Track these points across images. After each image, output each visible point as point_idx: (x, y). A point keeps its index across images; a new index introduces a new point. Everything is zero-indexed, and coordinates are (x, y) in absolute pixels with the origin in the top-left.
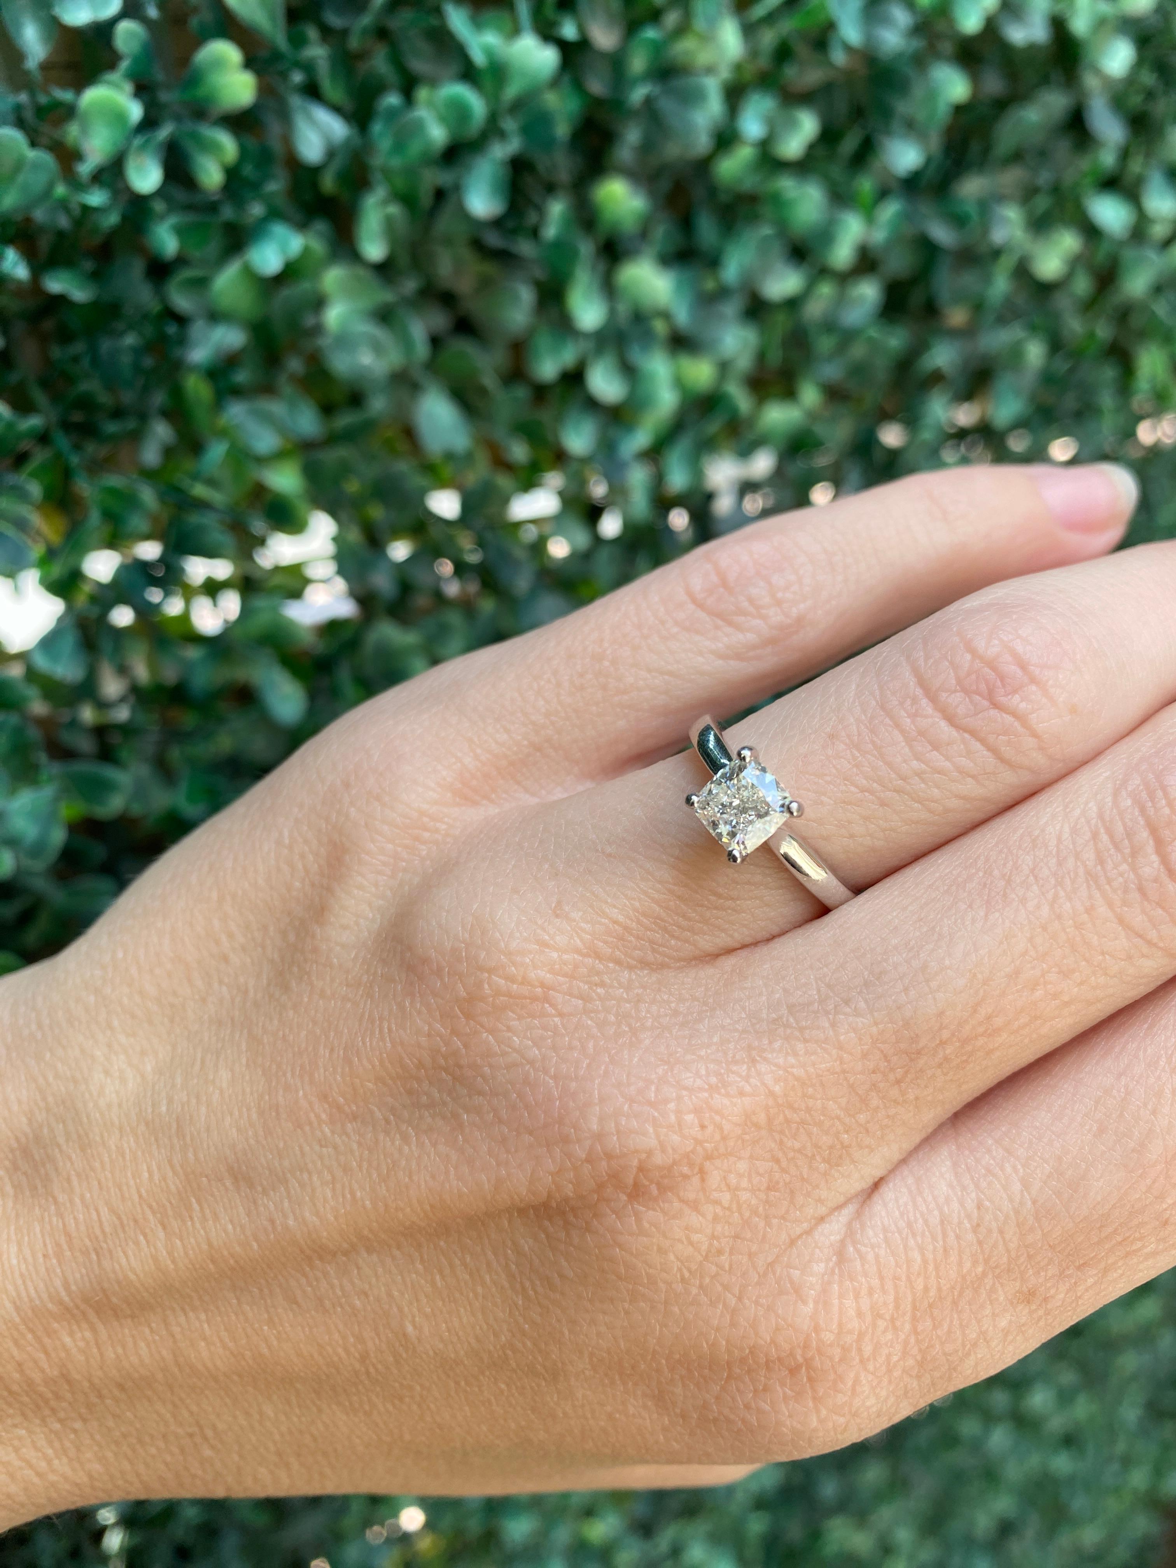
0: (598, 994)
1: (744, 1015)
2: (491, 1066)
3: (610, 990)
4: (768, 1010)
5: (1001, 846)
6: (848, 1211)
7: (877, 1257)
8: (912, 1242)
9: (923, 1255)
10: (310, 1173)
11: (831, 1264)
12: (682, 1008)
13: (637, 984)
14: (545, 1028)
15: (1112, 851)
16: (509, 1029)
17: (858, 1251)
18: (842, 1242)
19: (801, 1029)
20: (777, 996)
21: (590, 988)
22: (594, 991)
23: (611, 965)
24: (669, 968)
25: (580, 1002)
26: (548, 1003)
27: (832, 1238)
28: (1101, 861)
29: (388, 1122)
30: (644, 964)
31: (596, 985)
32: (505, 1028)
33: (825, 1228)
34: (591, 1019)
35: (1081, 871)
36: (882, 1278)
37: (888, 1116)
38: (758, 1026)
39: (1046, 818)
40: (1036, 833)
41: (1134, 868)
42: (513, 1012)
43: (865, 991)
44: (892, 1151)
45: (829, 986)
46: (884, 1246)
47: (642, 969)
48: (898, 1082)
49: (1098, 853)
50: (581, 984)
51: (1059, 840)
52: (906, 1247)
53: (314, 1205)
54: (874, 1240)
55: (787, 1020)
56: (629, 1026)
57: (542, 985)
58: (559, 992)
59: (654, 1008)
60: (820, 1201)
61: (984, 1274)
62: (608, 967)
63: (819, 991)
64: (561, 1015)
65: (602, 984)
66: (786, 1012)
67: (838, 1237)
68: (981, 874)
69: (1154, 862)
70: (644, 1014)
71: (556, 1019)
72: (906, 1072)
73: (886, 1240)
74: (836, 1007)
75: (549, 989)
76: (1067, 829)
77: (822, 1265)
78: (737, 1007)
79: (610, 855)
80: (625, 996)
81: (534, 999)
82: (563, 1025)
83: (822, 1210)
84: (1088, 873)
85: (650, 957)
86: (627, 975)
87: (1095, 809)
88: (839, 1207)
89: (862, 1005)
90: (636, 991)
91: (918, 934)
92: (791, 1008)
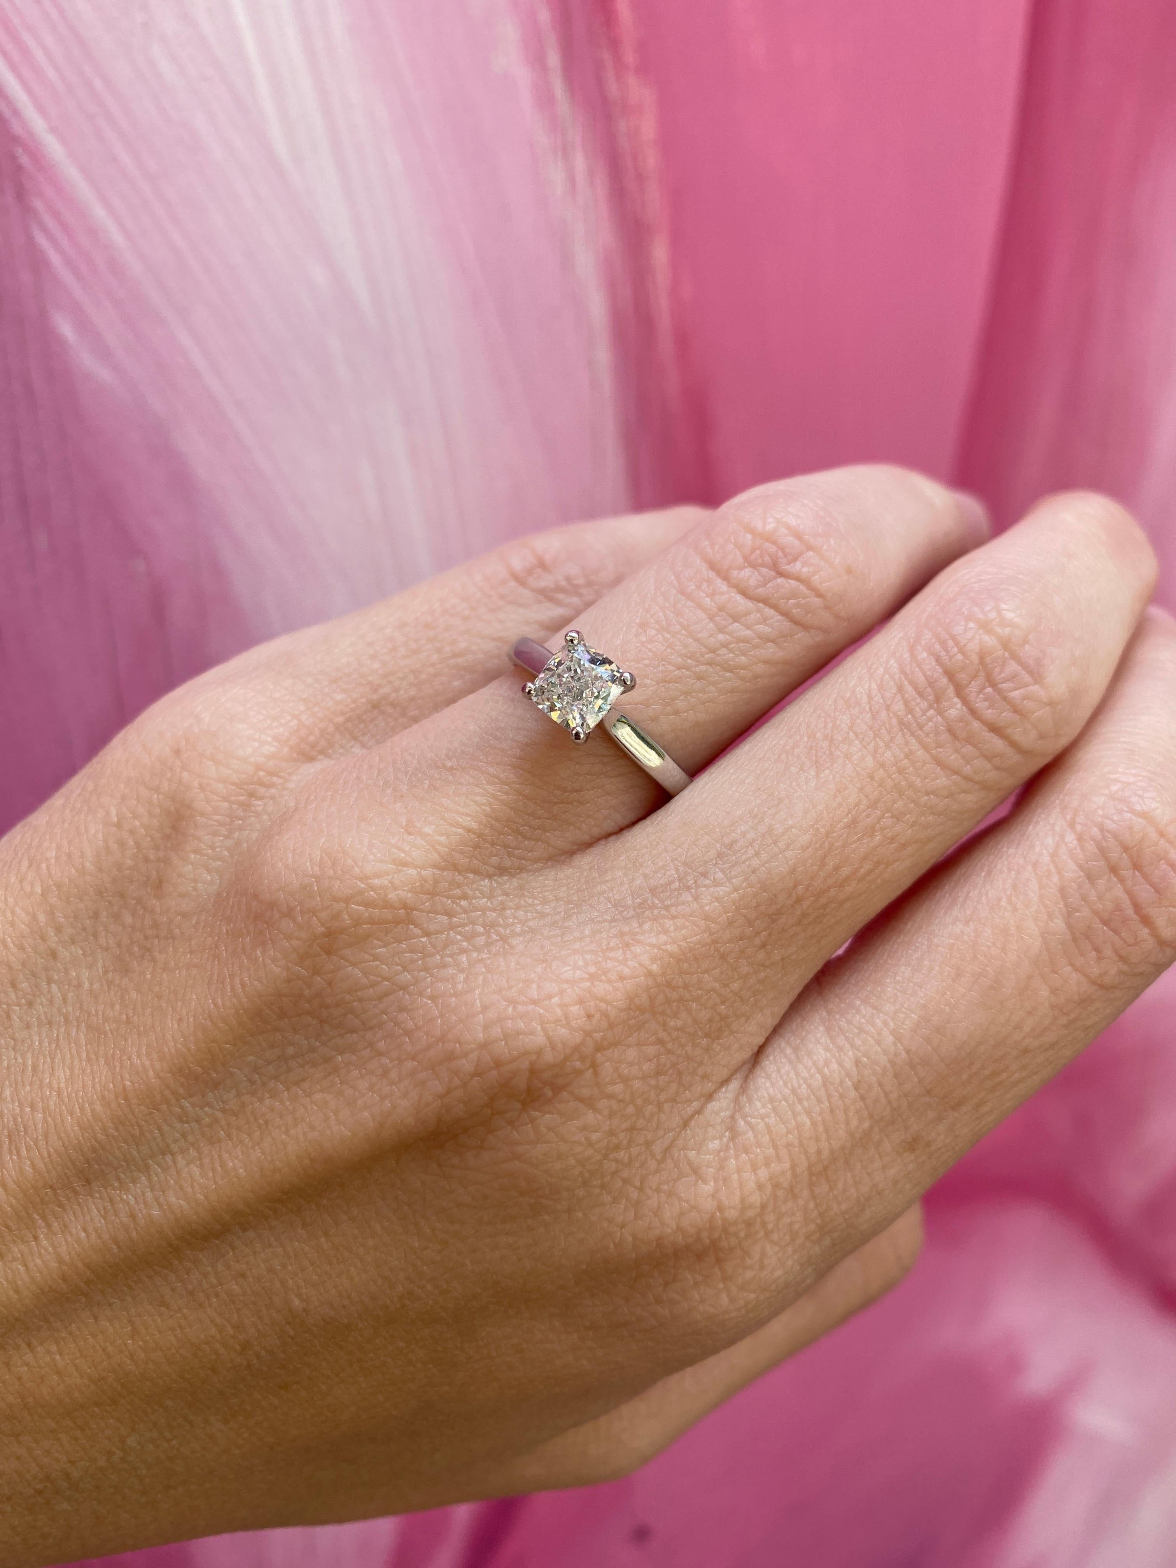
0: (461, 907)
1: (609, 906)
2: (360, 1000)
3: (474, 901)
4: (632, 896)
5: (819, 712)
6: (734, 1085)
7: (768, 1126)
8: (799, 1108)
9: (811, 1118)
10: (172, 1154)
11: (725, 1140)
12: (547, 909)
13: (500, 892)
14: (412, 951)
15: (918, 700)
16: (376, 958)
17: (748, 1123)
18: (732, 1117)
19: (667, 908)
20: (638, 882)
21: (452, 902)
22: (458, 904)
23: (471, 876)
24: (528, 871)
25: (446, 918)
26: (413, 924)
27: (722, 1114)
28: (910, 711)
29: (252, 1082)
30: (502, 870)
31: (459, 898)
32: (371, 958)
33: (713, 1106)
34: (460, 933)
35: (894, 722)
36: (775, 1147)
37: (759, 982)
38: (625, 913)
39: (854, 681)
40: (848, 695)
41: (940, 713)
42: (378, 940)
43: (720, 862)
44: (768, 1018)
45: (685, 864)
46: (773, 1115)
47: (501, 875)
48: (764, 945)
49: (906, 703)
50: (444, 899)
51: (870, 698)
52: (793, 1113)
53: (181, 1188)
54: (762, 1111)
55: (653, 903)
56: (498, 934)
57: (405, 906)
58: (422, 911)
59: (520, 913)
60: (705, 1076)
61: (871, 1128)
62: (468, 878)
63: (677, 870)
64: (427, 934)
65: (465, 897)
66: (650, 894)
67: (728, 1113)
68: (806, 739)
69: (957, 704)
70: (511, 920)
71: (424, 939)
72: (770, 935)
73: (774, 1109)
74: (695, 882)
75: (412, 909)
76: (874, 686)
77: (717, 1142)
78: (602, 899)
79: (451, 769)
80: (489, 904)
81: (397, 922)
82: (430, 943)
83: (710, 1086)
84: (901, 723)
85: (508, 863)
86: (488, 884)
87: (896, 665)
88: (726, 1082)
89: (720, 875)
90: (500, 899)
91: (758, 801)
92: (653, 891)
